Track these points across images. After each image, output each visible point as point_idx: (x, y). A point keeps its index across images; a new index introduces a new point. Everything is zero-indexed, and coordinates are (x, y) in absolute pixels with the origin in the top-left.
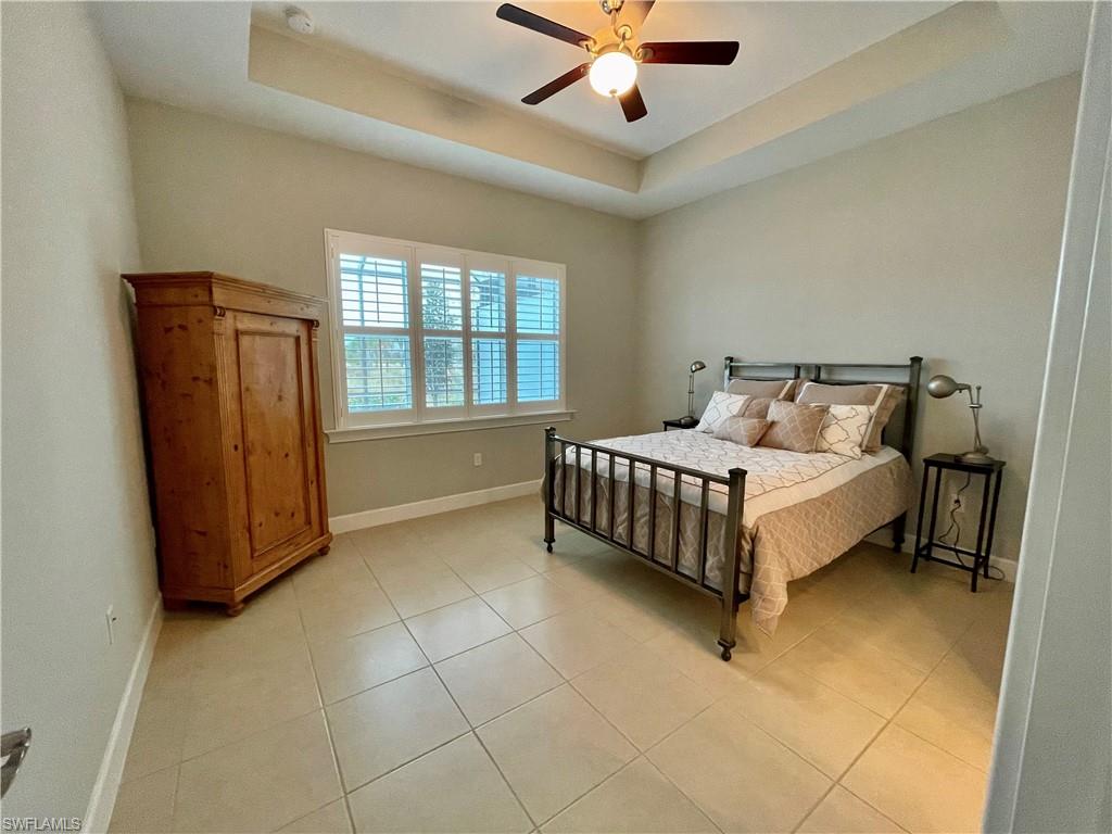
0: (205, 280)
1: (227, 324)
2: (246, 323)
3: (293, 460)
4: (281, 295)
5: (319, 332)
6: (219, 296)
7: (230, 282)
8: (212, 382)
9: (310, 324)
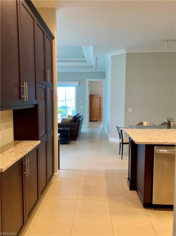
0: (93, 95)
1: (94, 98)
2: (96, 98)
3: (98, 110)
4: (99, 95)
5: (102, 98)
6: (94, 96)
7: (95, 95)
8: (93, 103)
9: (101, 98)
